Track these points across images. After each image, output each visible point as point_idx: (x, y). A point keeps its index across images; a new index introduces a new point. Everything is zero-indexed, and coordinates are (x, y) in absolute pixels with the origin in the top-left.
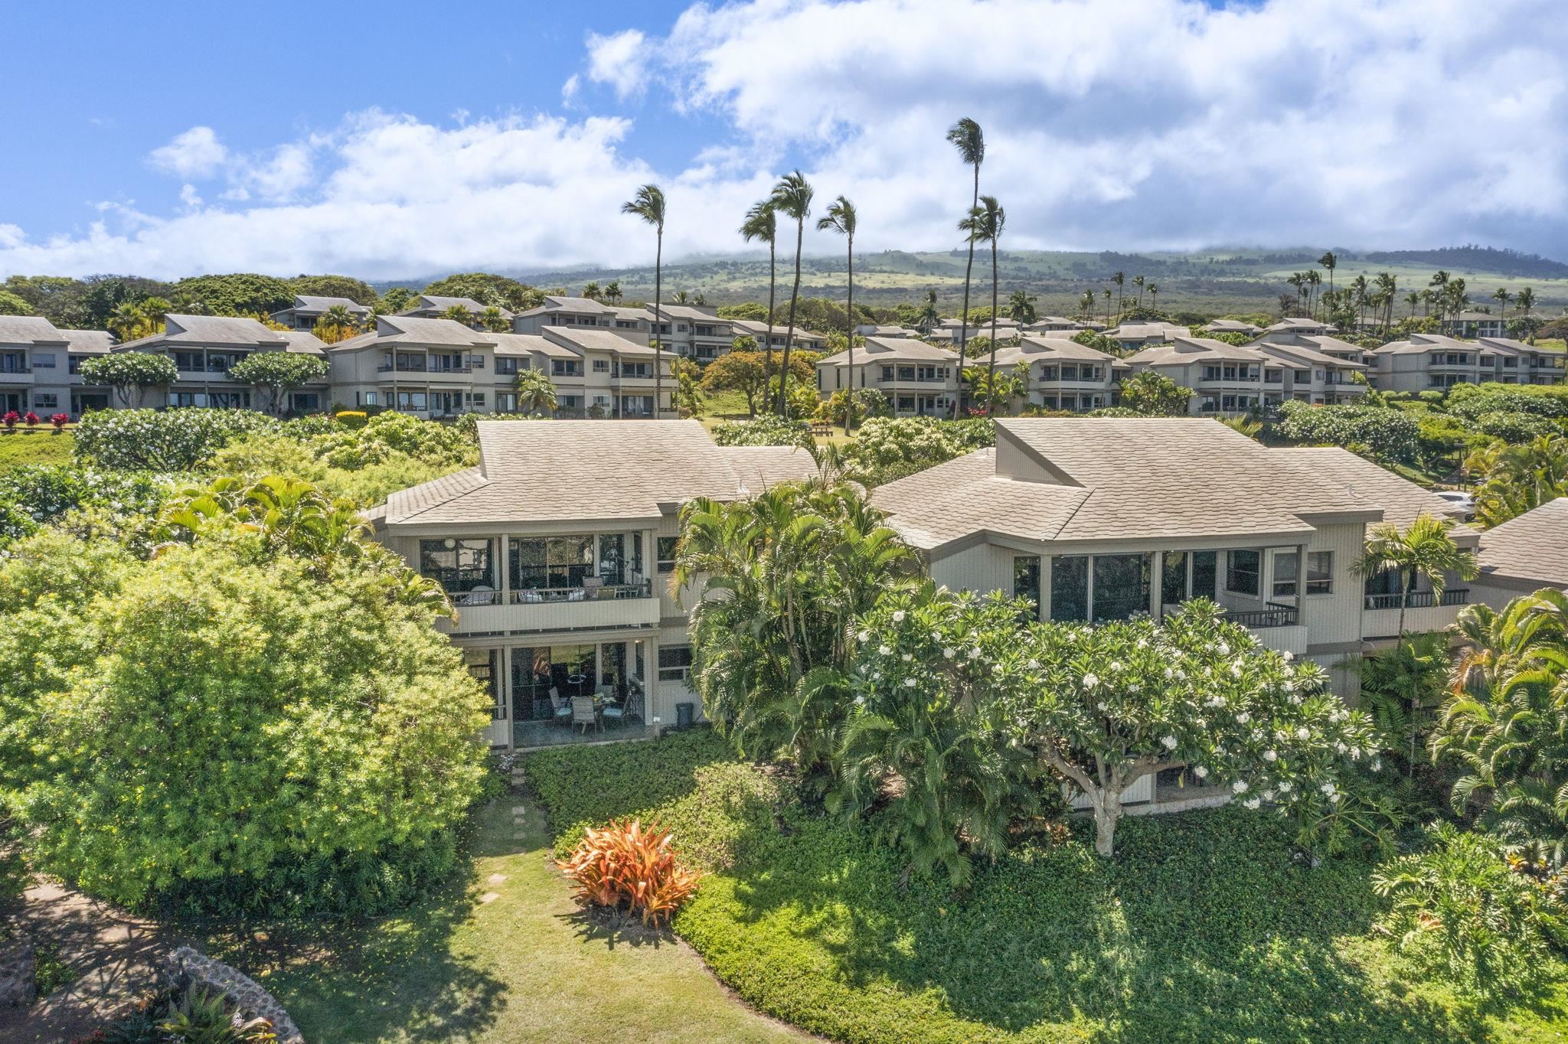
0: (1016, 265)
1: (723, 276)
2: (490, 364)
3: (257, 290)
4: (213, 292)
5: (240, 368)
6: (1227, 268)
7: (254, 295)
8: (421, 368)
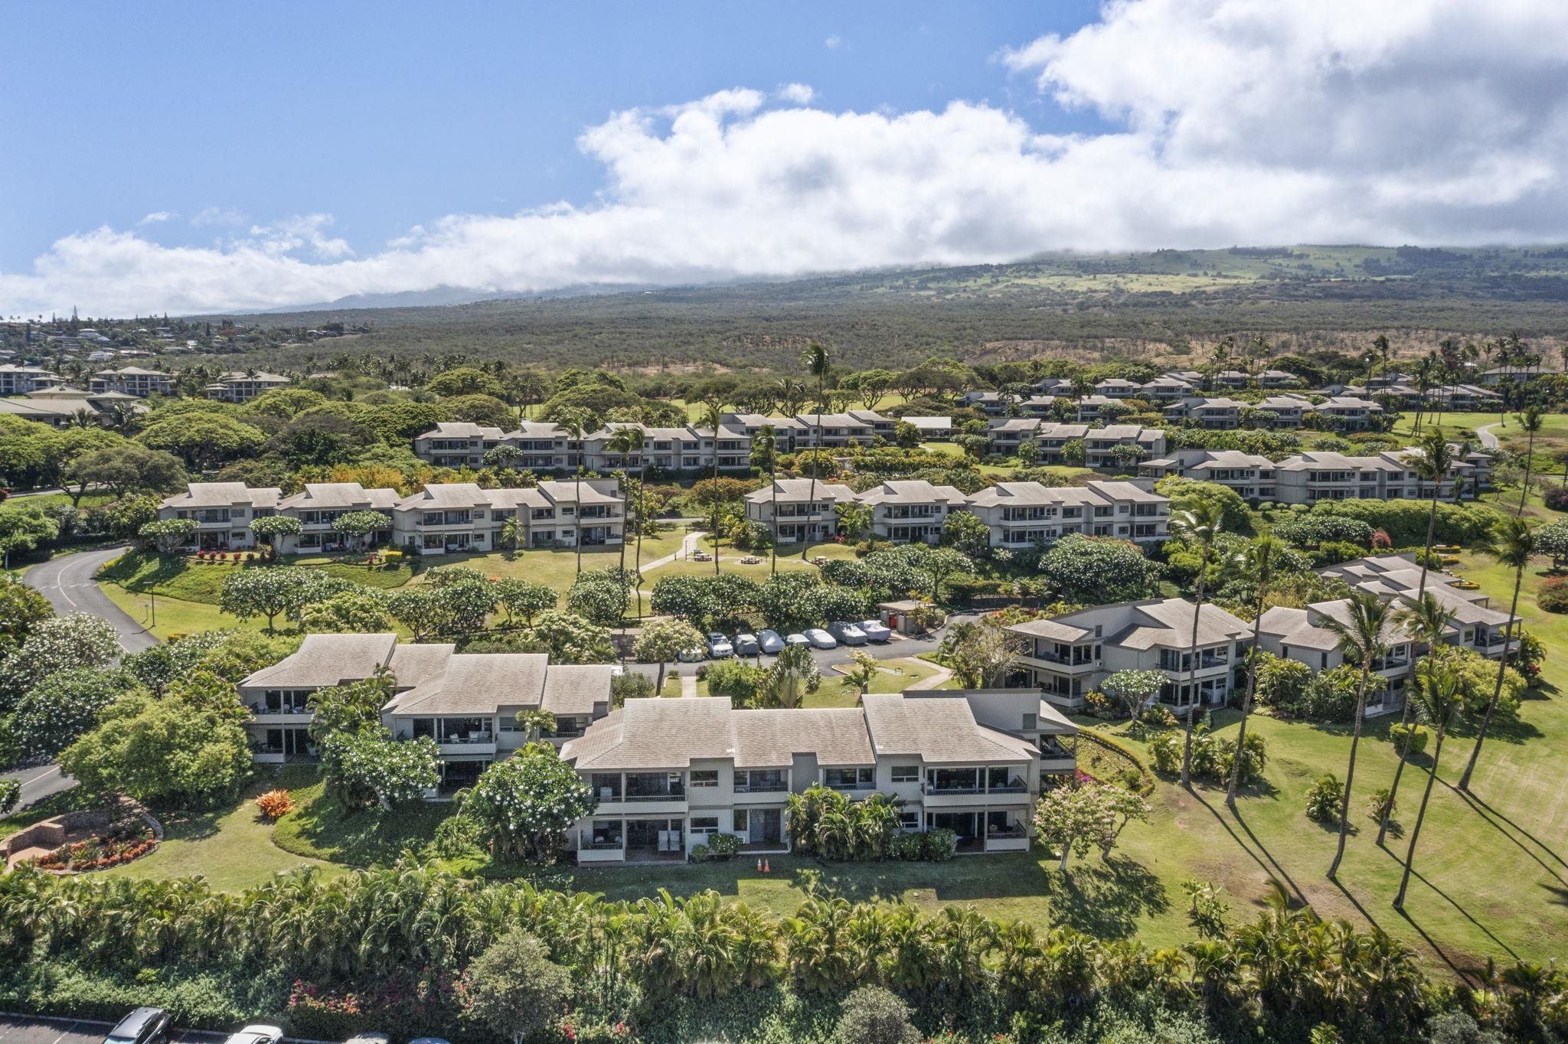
0: (1301, 262)
1: (986, 279)
2: (488, 515)
3: (413, 418)
4: (384, 421)
5: (337, 523)
6: (1543, 262)
7: (411, 422)
8: (439, 522)
